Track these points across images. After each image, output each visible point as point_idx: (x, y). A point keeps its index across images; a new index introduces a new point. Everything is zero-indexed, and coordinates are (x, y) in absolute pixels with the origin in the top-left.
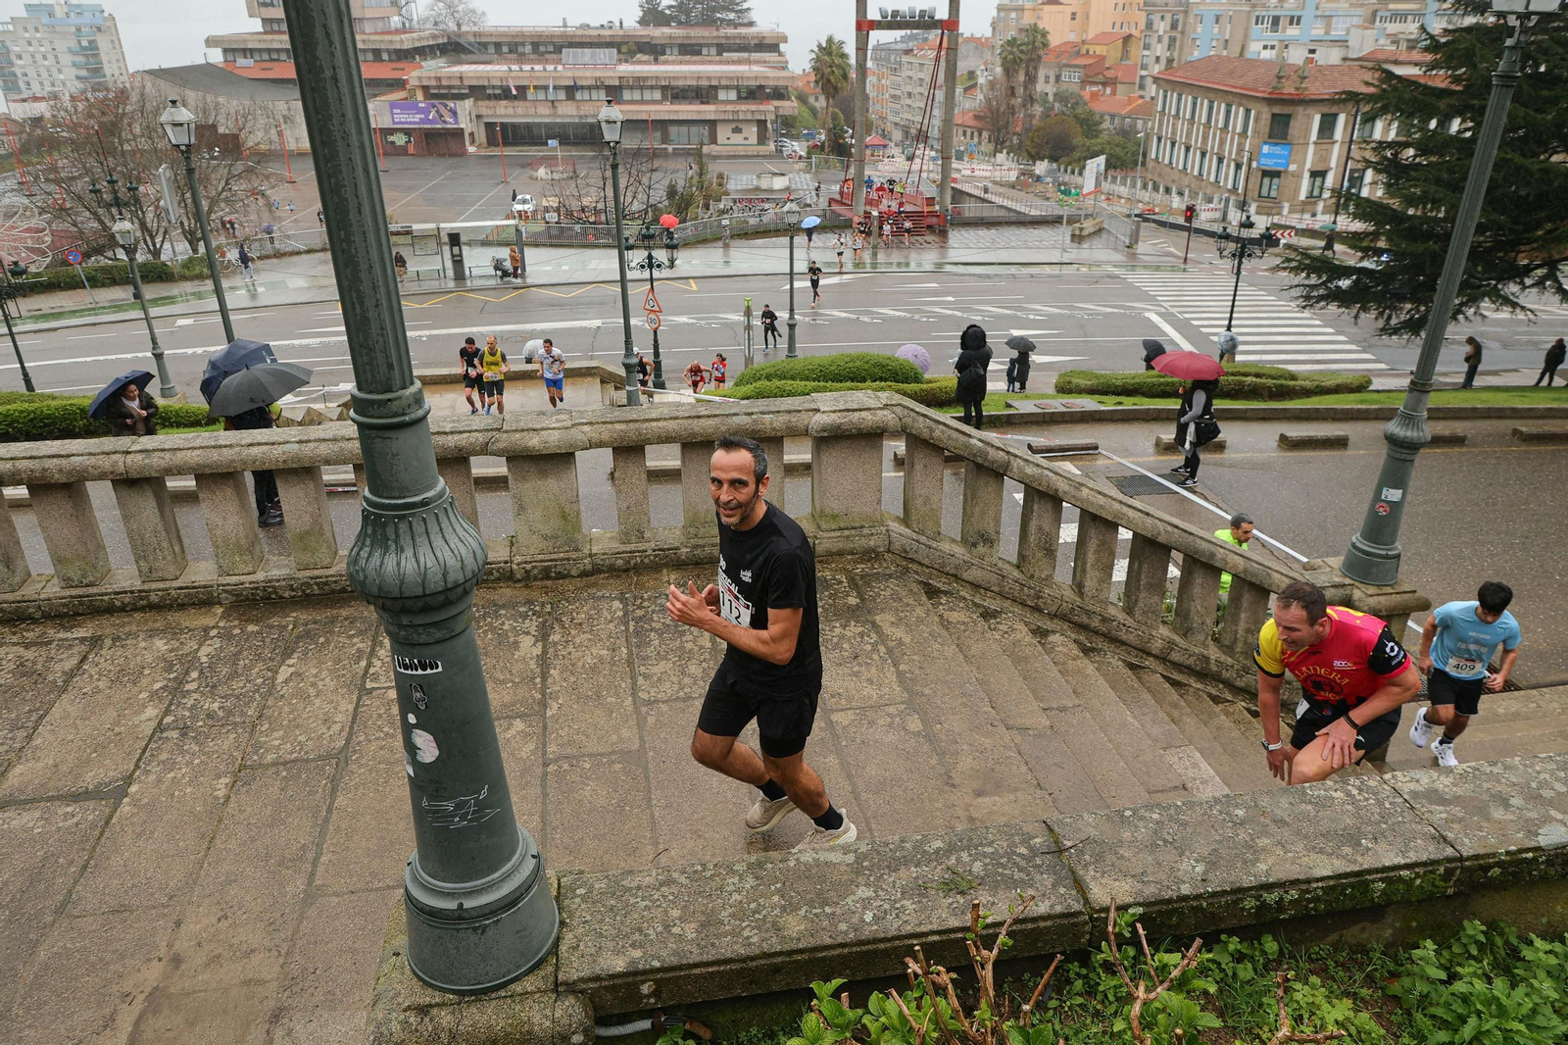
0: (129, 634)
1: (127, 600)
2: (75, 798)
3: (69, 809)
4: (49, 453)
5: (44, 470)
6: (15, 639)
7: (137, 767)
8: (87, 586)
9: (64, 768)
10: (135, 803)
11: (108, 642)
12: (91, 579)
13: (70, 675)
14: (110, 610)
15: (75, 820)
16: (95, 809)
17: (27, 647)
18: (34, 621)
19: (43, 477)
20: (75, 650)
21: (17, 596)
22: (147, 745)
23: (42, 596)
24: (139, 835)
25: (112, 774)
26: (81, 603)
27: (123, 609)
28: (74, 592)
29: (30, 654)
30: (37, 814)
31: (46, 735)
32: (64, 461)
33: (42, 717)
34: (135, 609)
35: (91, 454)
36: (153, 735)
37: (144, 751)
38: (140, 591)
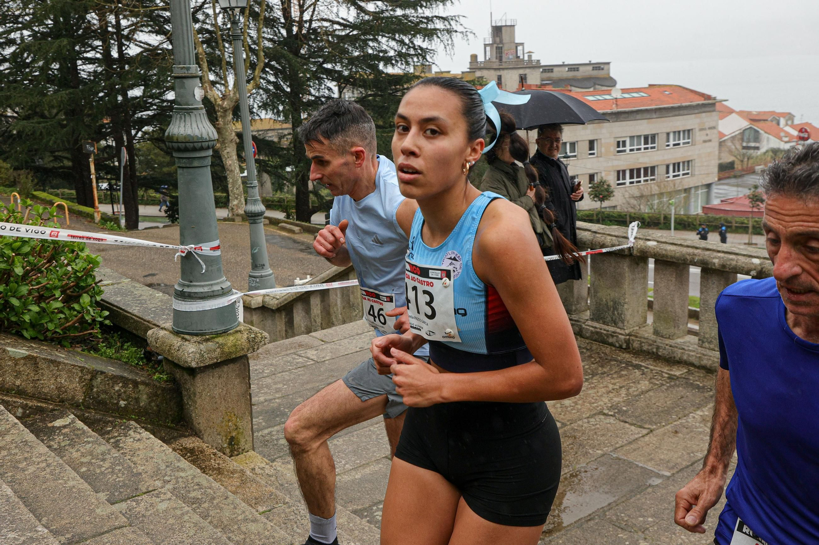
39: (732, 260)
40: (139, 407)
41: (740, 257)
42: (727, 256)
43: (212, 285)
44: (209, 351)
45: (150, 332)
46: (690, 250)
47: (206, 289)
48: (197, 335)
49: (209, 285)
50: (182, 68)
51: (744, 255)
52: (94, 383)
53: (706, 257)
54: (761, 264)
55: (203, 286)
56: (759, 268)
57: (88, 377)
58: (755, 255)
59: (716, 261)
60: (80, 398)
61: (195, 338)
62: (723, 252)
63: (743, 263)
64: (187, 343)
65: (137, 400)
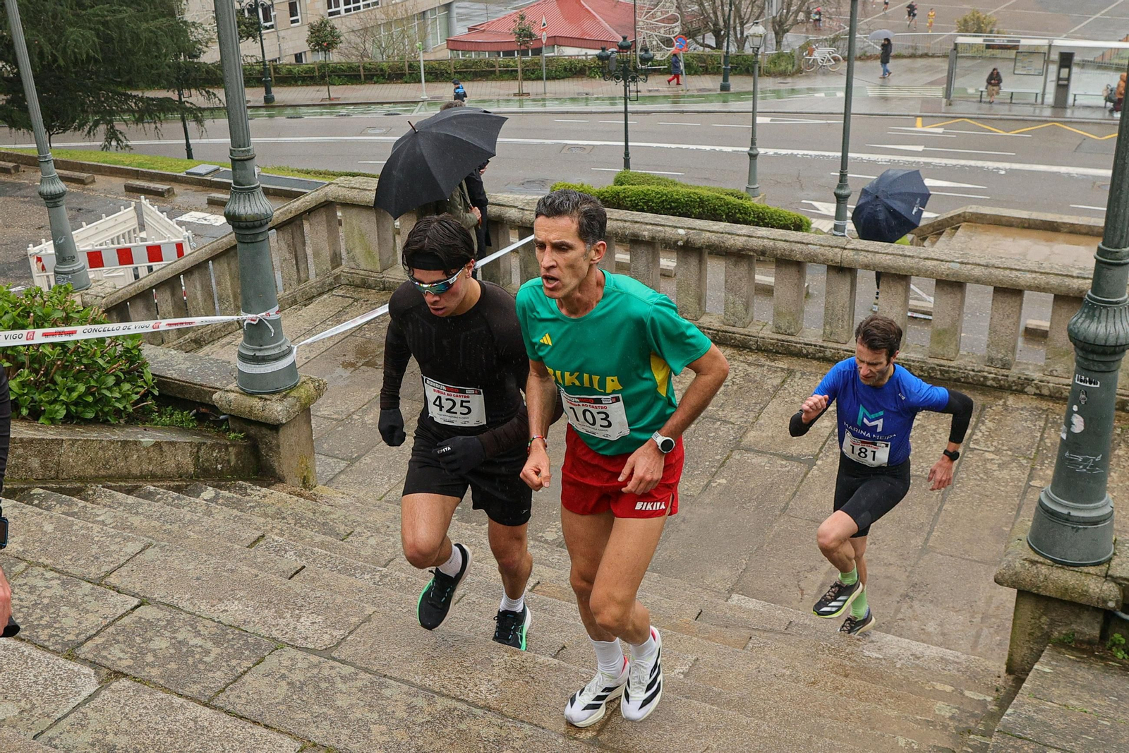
0: (811, 373)
1: (810, 351)
2: (786, 458)
3: (784, 462)
4: (796, 240)
5: (792, 251)
6: (741, 358)
7: (820, 451)
8: (788, 335)
9: (778, 440)
10: (820, 470)
11: (798, 375)
12: (792, 330)
13: (777, 389)
14: (798, 354)
15: (787, 469)
16: (797, 467)
17: (750, 364)
18: (751, 350)
19: (790, 255)
20: (779, 374)
21: (745, 331)
22: (826, 441)
23: (760, 335)
24: (824, 488)
25: (805, 451)
26: (782, 346)
27: (806, 356)
28: (780, 337)
29: (751, 370)
30: (766, 460)
31: (766, 419)
32: (804, 247)
33: (762, 409)
34: (814, 358)
35: (821, 245)
36: (829, 437)
37: (824, 444)
38: (820, 346)
39: (660, 231)
40: (230, 467)
41: (666, 228)
42: (654, 227)
43: (280, 345)
44: (293, 406)
45: (215, 396)
46: (621, 224)
47: (277, 351)
48: (274, 393)
49: (277, 346)
50: (243, 151)
51: (670, 226)
52: (201, 454)
53: (636, 230)
54: (686, 235)
55: (274, 348)
56: (686, 238)
57: (195, 450)
58: (680, 225)
59: (646, 233)
60: (192, 470)
61: (276, 397)
62: (651, 224)
63: (671, 234)
64: (268, 402)
65: (229, 461)
